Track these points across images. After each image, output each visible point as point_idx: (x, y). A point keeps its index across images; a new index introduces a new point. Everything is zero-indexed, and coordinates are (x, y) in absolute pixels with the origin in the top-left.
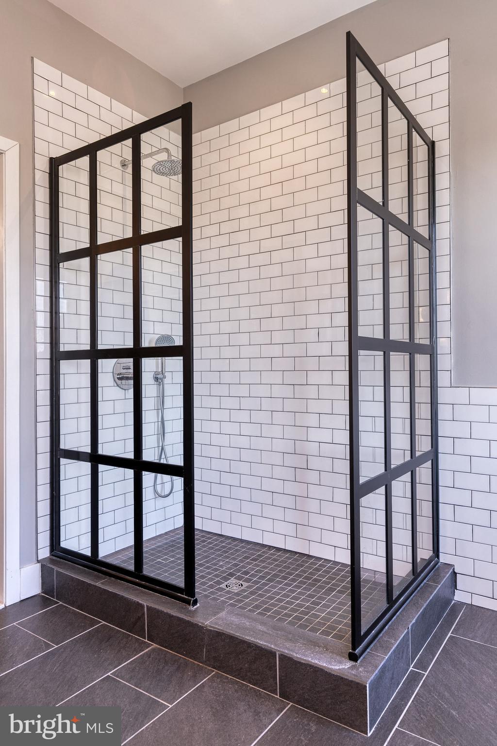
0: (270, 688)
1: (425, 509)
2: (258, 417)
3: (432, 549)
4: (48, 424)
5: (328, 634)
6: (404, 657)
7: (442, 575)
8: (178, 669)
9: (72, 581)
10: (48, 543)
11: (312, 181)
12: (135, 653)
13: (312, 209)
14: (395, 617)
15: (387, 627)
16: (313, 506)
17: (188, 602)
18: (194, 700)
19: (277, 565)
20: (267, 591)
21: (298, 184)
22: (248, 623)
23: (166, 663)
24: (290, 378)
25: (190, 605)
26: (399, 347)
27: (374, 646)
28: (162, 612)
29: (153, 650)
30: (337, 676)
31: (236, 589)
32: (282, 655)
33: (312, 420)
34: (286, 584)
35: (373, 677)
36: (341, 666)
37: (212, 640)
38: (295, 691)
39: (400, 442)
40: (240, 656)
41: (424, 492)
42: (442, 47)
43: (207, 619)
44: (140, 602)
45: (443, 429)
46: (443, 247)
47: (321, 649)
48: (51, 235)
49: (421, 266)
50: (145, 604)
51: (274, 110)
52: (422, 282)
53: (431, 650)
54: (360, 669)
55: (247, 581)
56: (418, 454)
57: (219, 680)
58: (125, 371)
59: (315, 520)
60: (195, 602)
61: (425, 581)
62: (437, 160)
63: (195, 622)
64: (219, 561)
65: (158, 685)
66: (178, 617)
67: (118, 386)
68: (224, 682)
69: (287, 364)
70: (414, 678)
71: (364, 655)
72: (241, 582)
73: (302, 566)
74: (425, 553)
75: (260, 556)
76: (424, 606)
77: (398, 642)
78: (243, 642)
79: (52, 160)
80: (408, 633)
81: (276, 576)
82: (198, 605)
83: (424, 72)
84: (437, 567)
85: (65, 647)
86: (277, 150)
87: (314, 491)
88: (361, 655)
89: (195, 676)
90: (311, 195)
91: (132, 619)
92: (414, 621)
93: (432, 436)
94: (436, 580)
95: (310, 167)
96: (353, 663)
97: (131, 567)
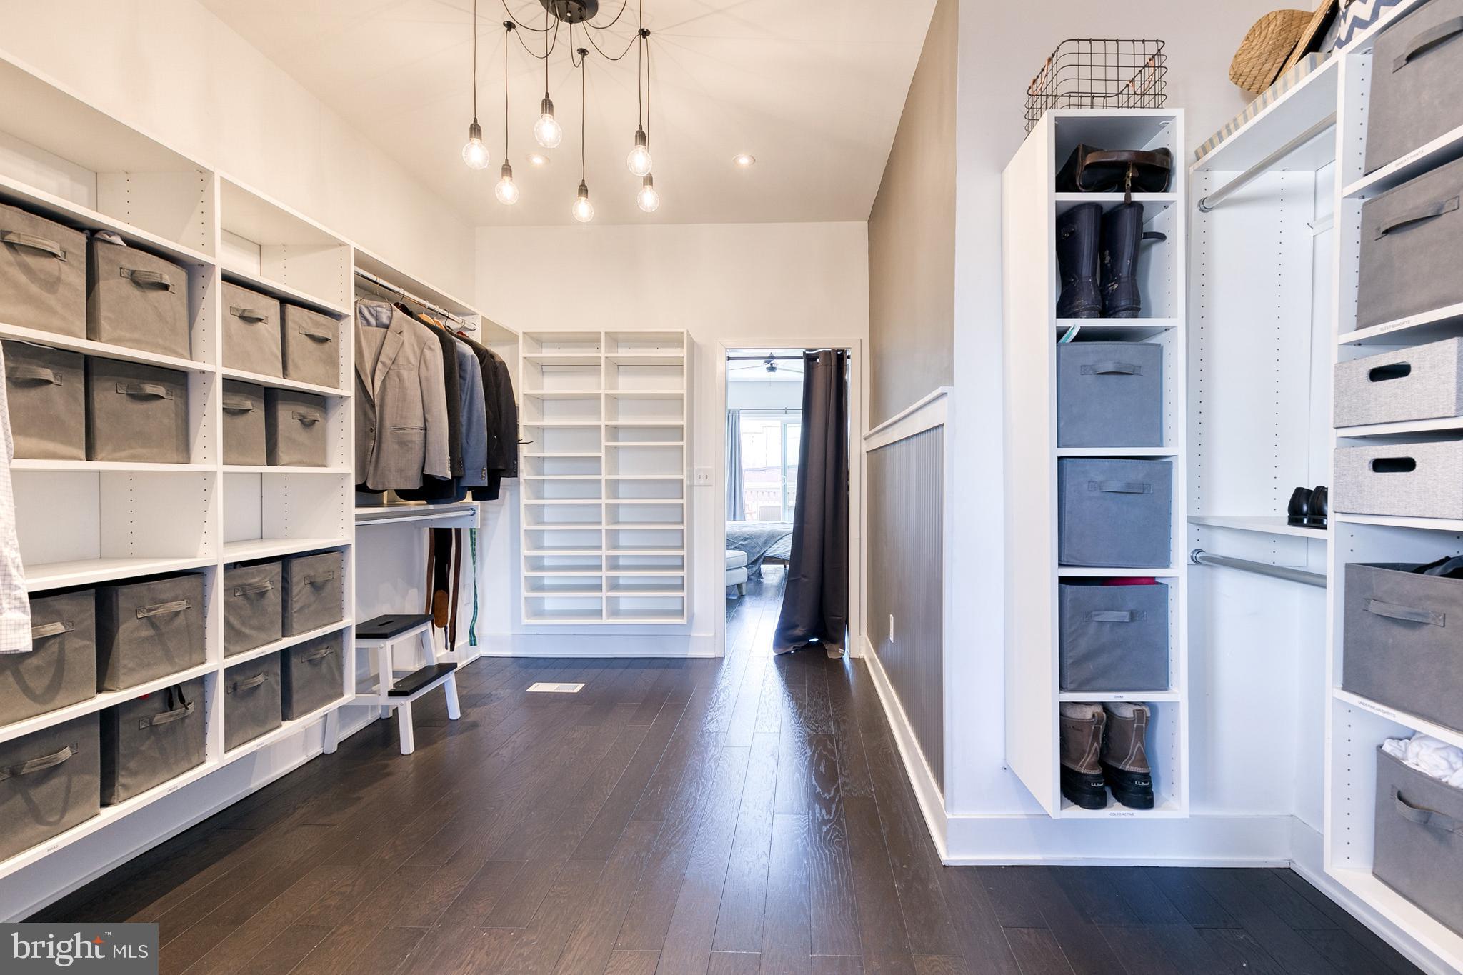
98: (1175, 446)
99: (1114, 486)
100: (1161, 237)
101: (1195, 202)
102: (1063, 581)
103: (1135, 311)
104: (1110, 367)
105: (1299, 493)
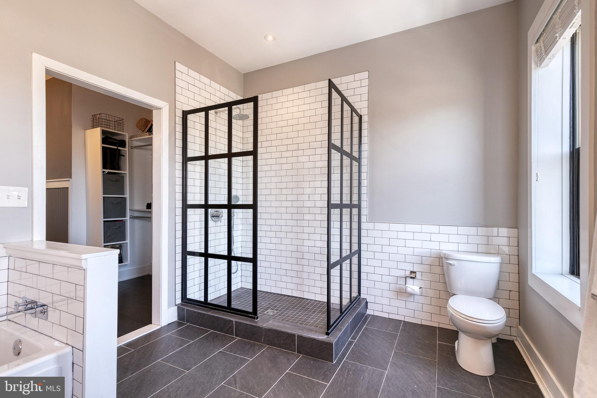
0: (293, 350)
1: (355, 275)
2: (279, 235)
3: (358, 292)
4: (181, 239)
5: (317, 327)
6: (347, 334)
7: (362, 302)
8: (251, 346)
9: (195, 313)
10: (180, 296)
11: (307, 126)
12: (230, 342)
13: (307, 139)
14: (343, 319)
15: (340, 323)
16: (306, 275)
17: (254, 318)
18: (261, 357)
19: (289, 303)
20: (286, 314)
21: (300, 127)
22: (282, 325)
23: (245, 344)
24: (295, 217)
25: (255, 319)
26: (346, 206)
27: (335, 329)
28: (243, 323)
29: (238, 340)
30: (321, 341)
31: (271, 314)
32: (298, 335)
33: (306, 236)
34: (294, 311)
35: (336, 340)
36: (323, 337)
37: (266, 333)
38: (304, 350)
39: (346, 246)
40: (280, 338)
41: (355, 268)
42: (366, 74)
43: (264, 324)
44: (231, 319)
45: (363, 240)
46: (364, 161)
47: (314, 332)
48: (183, 148)
49: (355, 169)
50: (234, 320)
51: (289, 91)
52: (355, 176)
53: (357, 333)
54: (331, 338)
55: (276, 310)
56: (353, 251)
57: (270, 349)
58: (216, 213)
59: (306, 282)
60: (257, 318)
61: (355, 305)
62: (362, 124)
63: (258, 326)
64: (261, 302)
65: (244, 353)
66: (250, 325)
67: (213, 220)
68: (272, 350)
69: (294, 210)
70: (351, 343)
71: (332, 333)
72: (273, 311)
73: (301, 303)
74: (355, 294)
75: (281, 299)
76: (355, 315)
77: (345, 328)
78: (281, 332)
79: (183, 111)
80: (348, 325)
81: (289, 307)
82: (259, 319)
83: (358, 84)
84: (360, 299)
85: (197, 342)
86: (291, 110)
87: (306, 269)
88: (331, 333)
89: (259, 348)
90: (306, 133)
91: (227, 328)
92: (351, 320)
93: (358, 243)
94: (359, 304)
95: (306, 120)
96: (328, 336)
97: (226, 305)
98: (127, 196)
99: (116, 202)
100: (124, 156)
101: (130, 146)
102: (104, 221)
103: (119, 169)
104: (114, 180)
105: (148, 204)
